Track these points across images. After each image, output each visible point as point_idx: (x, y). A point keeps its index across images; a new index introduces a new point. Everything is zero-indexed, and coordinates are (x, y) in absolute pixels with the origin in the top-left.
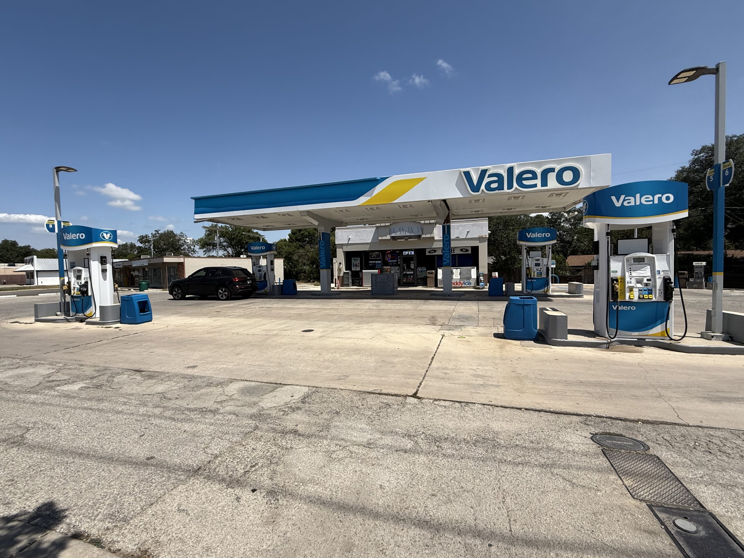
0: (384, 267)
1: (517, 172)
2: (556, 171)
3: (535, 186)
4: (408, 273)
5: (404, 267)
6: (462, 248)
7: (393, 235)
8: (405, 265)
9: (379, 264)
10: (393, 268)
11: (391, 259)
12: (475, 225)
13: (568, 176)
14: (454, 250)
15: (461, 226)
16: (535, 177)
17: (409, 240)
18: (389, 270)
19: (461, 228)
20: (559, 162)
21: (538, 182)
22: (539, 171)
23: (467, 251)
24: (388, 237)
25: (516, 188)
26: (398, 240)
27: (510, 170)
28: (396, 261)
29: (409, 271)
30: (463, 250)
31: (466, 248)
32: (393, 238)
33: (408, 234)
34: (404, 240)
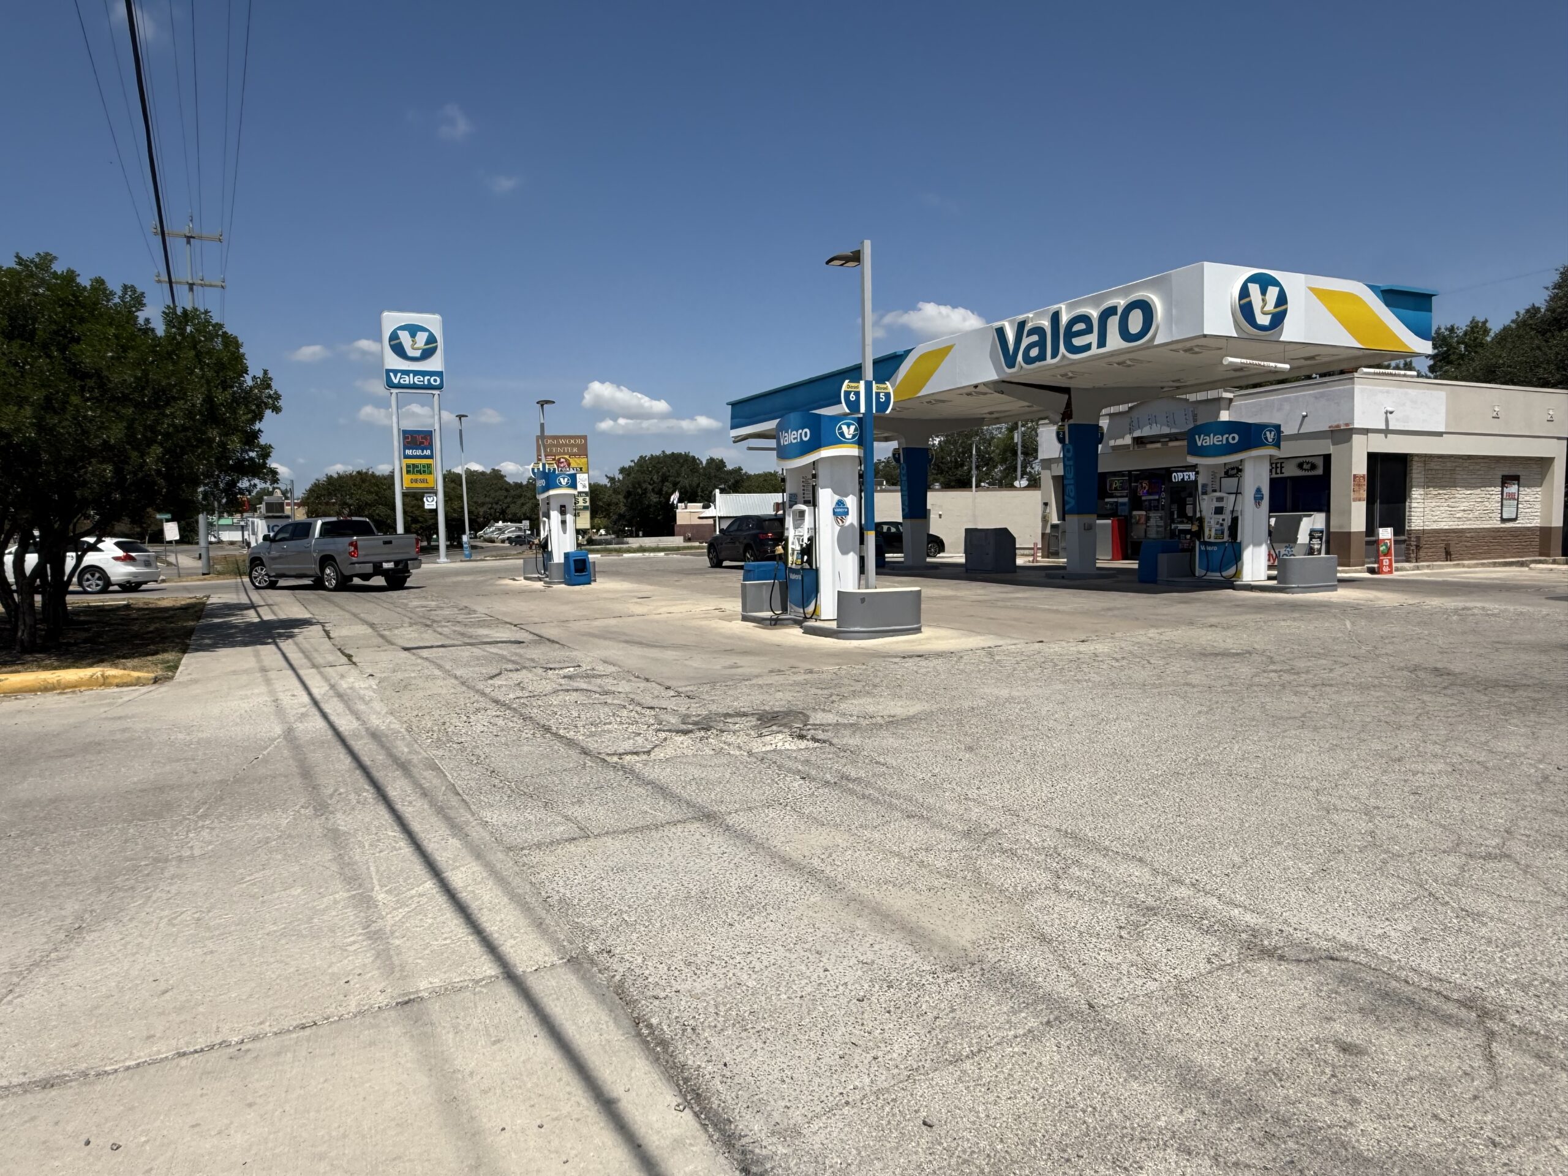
0: (1135, 513)
1: (1064, 319)
2: (1120, 311)
3: (1088, 347)
4: (1181, 527)
5: (1172, 513)
6: (1301, 460)
7: (1137, 434)
8: (1175, 507)
9: (1123, 504)
10: (1152, 514)
11: (1149, 493)
12: (1322, 395)
13: (1135, 322)
14: (1282, 467)
15: (1286, 400)
16: (1089, 331)
17: (1171, 444)
18: (1143, 520)
19: (1287, 407)
20: (1125, 292)
21: (1093, 338)
22: (1094, 314)
23: (1313, 467)
24: (1128, 440)
25: (1064, 356)
26: (1150, 446)
27: (1055, 317)
28: (1157, 497)
29: (1182, 522)
30: (1305, 466)
31: (1308, 460)
32: (1139, 441)
33: (1166, 430)
34: (1158, 445)
